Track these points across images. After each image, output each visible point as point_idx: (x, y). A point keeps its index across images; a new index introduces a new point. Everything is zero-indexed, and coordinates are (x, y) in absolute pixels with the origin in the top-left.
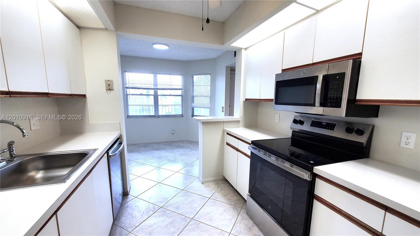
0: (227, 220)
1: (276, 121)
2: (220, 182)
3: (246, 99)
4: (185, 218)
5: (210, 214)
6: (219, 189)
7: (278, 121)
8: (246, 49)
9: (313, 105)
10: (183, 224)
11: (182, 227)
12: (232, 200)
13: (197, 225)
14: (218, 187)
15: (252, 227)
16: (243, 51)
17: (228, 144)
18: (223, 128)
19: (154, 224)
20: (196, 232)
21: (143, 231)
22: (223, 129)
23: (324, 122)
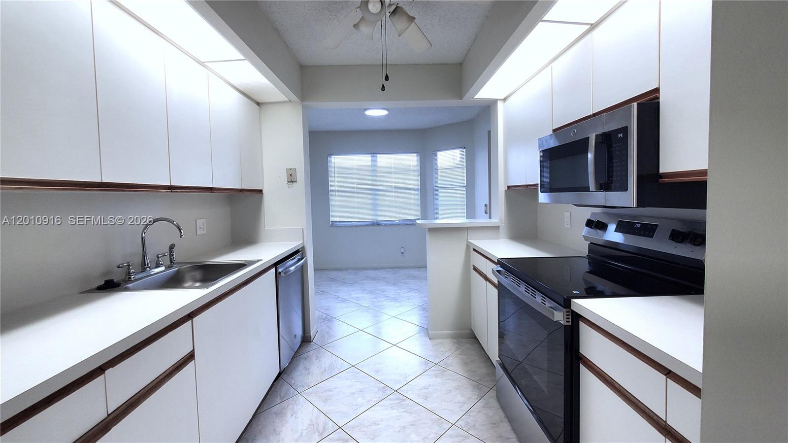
0: (455, 403)
1: (566, 226)
2: (465, 340)
3: (509, 187)
4: (384, 388)
5: (427, 388)
6: (458, 352)
7: (569, 227)
8: (505, 100)
9: (587, 189)
10: (378, 396)
11: (376, 399)
12: (477, 373)
13: (401, 401)
14: (458, 349)
15: (500, 422)
16: (500, 104)
17: (475, 269)
18: (467, 239)
19: (336, 388)
20: (396, 411)
21: (318, 395)
22: (468, 241)
23: (637, 223)
